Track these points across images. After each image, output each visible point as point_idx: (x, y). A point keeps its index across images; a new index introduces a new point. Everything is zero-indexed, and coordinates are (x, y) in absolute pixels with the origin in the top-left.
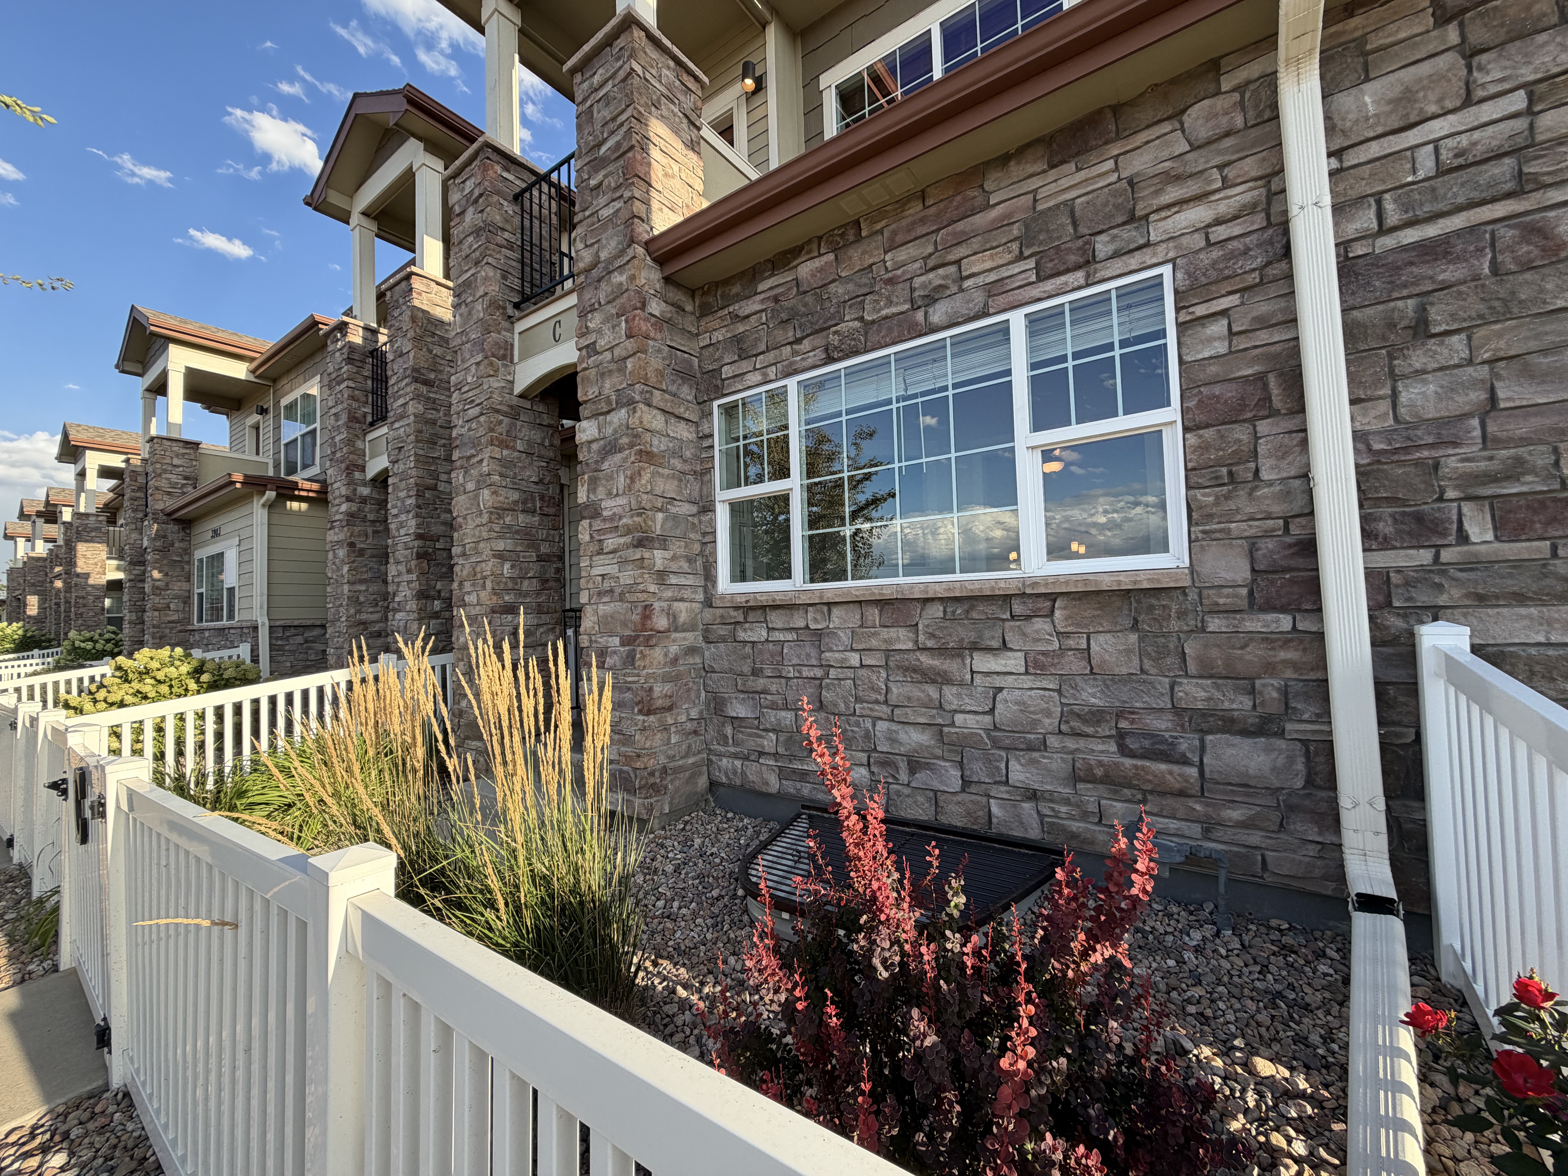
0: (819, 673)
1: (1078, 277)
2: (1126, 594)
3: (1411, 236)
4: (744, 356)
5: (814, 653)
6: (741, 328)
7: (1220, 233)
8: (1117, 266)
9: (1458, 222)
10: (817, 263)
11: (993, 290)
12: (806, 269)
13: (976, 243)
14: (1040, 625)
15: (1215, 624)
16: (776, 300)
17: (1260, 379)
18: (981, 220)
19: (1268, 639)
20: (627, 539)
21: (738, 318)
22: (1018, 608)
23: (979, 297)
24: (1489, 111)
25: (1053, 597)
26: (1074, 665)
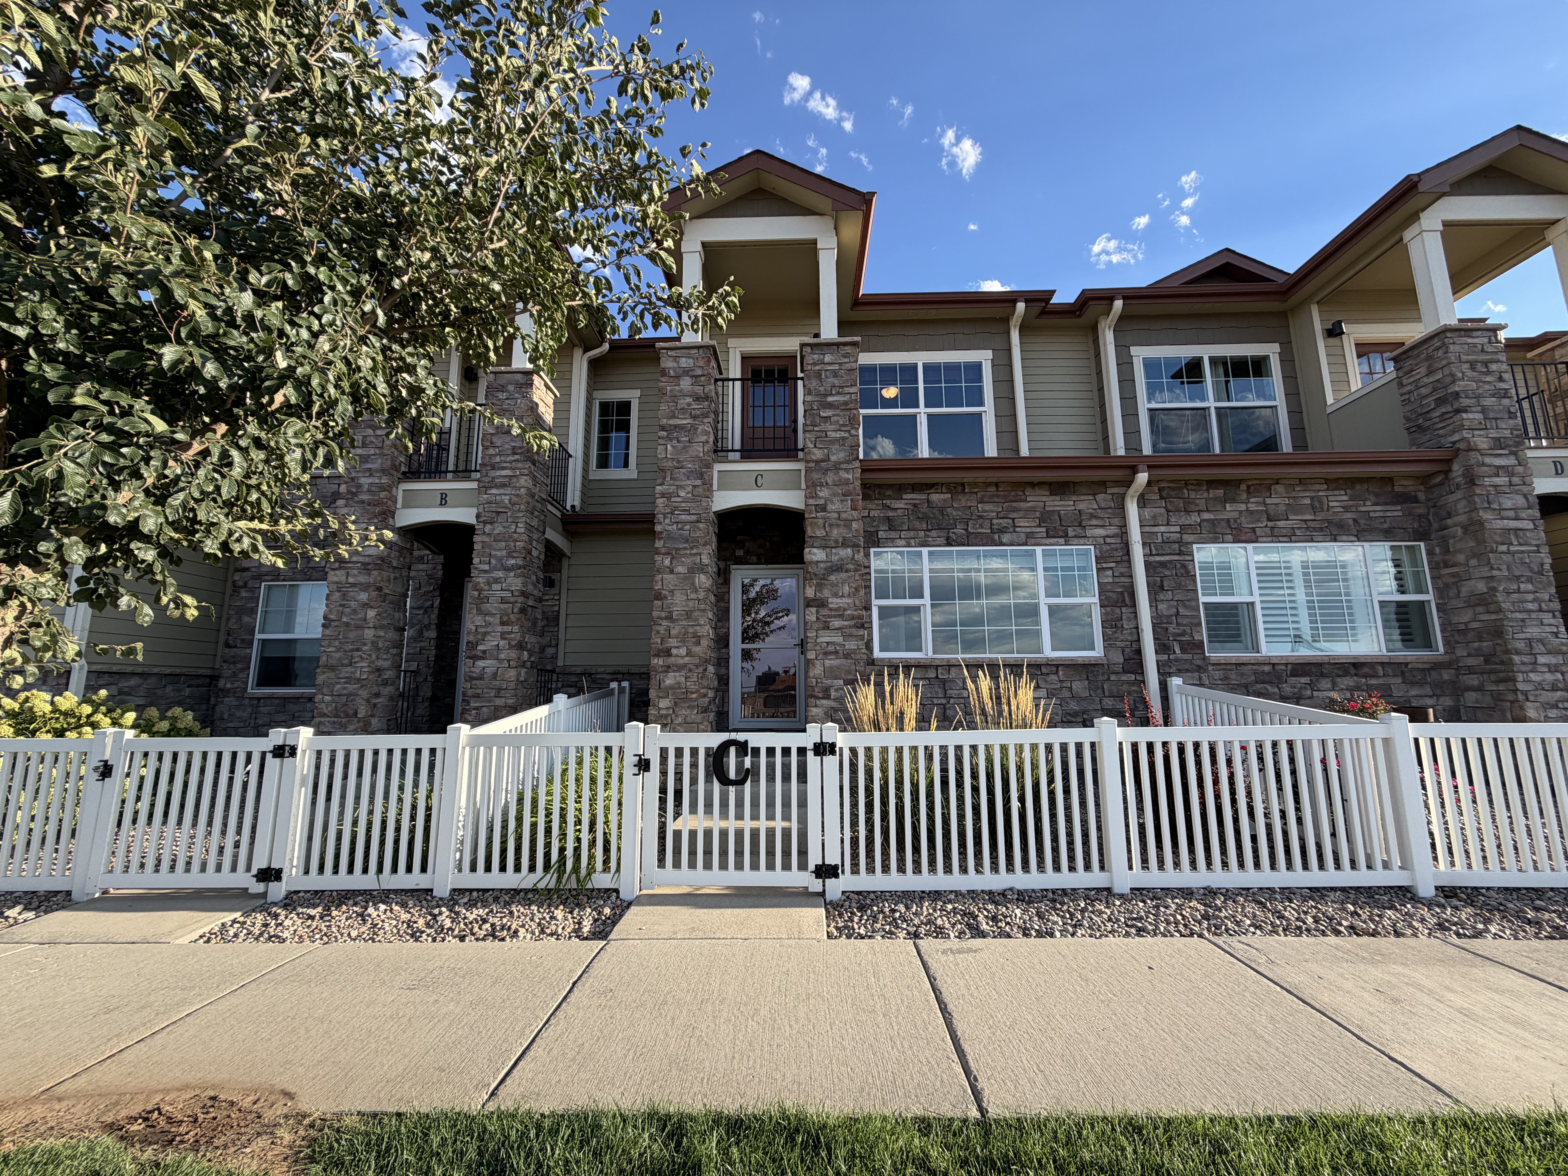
0: (944, 701)
1: (1062, 541)
2: (1084, 666)
3: (1158, 558)
4: (891, 528)
5: (940, 691)
6: (890, 514)
7: (1108, 540)
8: (1076, 541)
9: (1167, 558)
10: (942, 496)
11: (1029, 535)
12: (935, 497)
13: (1021, 514)
14: (1054, 677)
15: (1113, 677)
16: (915, 505)
17: (1122, 593)
18: (1023, 505)
19: (1128, 683)
20: (852, 623)
21: (889, 508)
22: (1044, 670)
23: (1023, 536)
24: (1172, 529)
25: (1057, 666)
26: (1066, 694)
